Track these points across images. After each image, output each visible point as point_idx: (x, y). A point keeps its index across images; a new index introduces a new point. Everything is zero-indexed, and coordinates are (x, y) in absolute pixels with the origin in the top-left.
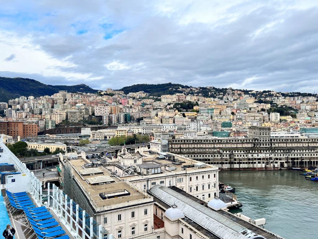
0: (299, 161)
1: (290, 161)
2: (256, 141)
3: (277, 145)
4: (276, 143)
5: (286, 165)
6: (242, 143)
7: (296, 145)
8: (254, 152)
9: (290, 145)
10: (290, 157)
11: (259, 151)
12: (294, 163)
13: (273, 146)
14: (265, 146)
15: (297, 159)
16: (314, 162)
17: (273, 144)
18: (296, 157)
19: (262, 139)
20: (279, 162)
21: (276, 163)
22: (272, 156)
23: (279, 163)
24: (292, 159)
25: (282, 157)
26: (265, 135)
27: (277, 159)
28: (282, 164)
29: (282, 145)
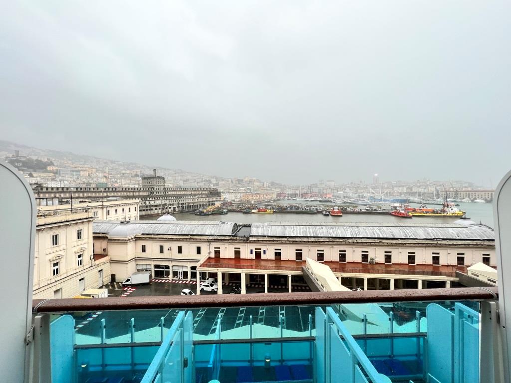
0: (186, 205)
1: (180, 206)
2: (152, 190)
3: (169, 193)
4: (169, 191)
5: (177, 209)
6: (139, 191)
7: (183, 193)
8: (151, 199)
9: (179, 193)
10: (181, 202)
11: (156, 198)
12: (183, 207)
13: (167, 193)
14: (160, 194)
15: (185, 204)
16: (196, 205)
17: (167, 192)
18: (184, 202)
19: (157, 188)
20: (172, 207)
21: (170, 208)
22: (167, 202)
23: (172, 209)
24: (182, 204)
25: (174, 202)
26: (160, 184)
27: (171, 205)
28: (174, 209)
29: (174, 193)
